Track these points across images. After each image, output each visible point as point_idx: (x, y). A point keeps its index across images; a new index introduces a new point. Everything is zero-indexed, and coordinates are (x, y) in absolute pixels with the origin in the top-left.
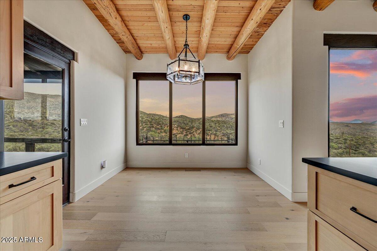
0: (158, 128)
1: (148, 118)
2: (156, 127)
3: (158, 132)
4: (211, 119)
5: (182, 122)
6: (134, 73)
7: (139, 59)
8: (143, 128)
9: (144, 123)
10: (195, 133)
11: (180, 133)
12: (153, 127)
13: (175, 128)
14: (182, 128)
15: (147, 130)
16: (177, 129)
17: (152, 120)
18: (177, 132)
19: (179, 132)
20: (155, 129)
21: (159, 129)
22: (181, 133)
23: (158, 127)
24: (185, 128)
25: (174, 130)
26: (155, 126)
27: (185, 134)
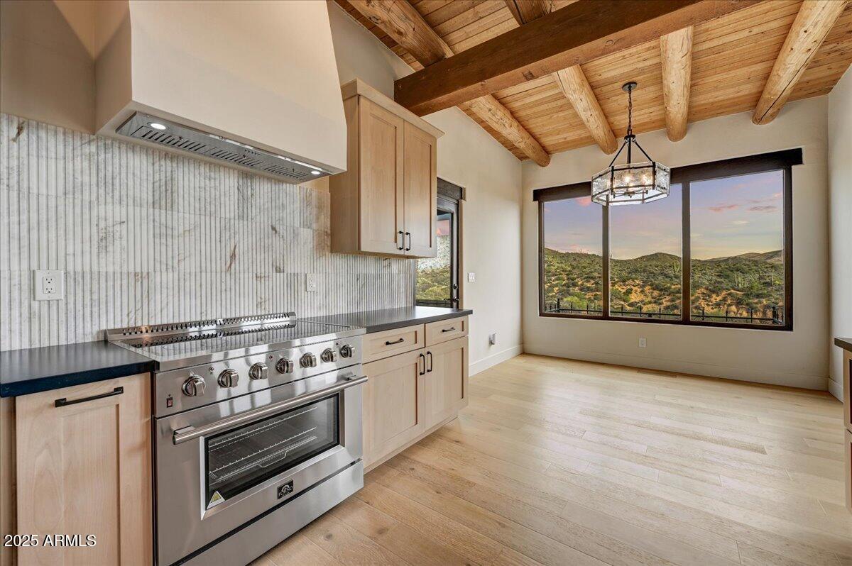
0: (588, 289)
1: (562, 263)
2: (582, 285)
3: (587, 297)
4: (769, 261)
5: (657, 271)
6: (534, 191)
7: (543, 166)
8: (550, 286)
9: (553, 276)
10: (703, 304)
11: (650, 303)
12: (575, 285)
13: (636, 288)
14: (655, 288)
15: (560, 291)
16: (642, 292)
17: (574, 268)
18: (643, 297)
19: (649, 299)
20: (581, 290)
21: (592, 291)
22: (655, 302)
23: (588, 285)
24: (670, 288)
25: (633, 294)
26: (579, 283)
27: (669, 304)
